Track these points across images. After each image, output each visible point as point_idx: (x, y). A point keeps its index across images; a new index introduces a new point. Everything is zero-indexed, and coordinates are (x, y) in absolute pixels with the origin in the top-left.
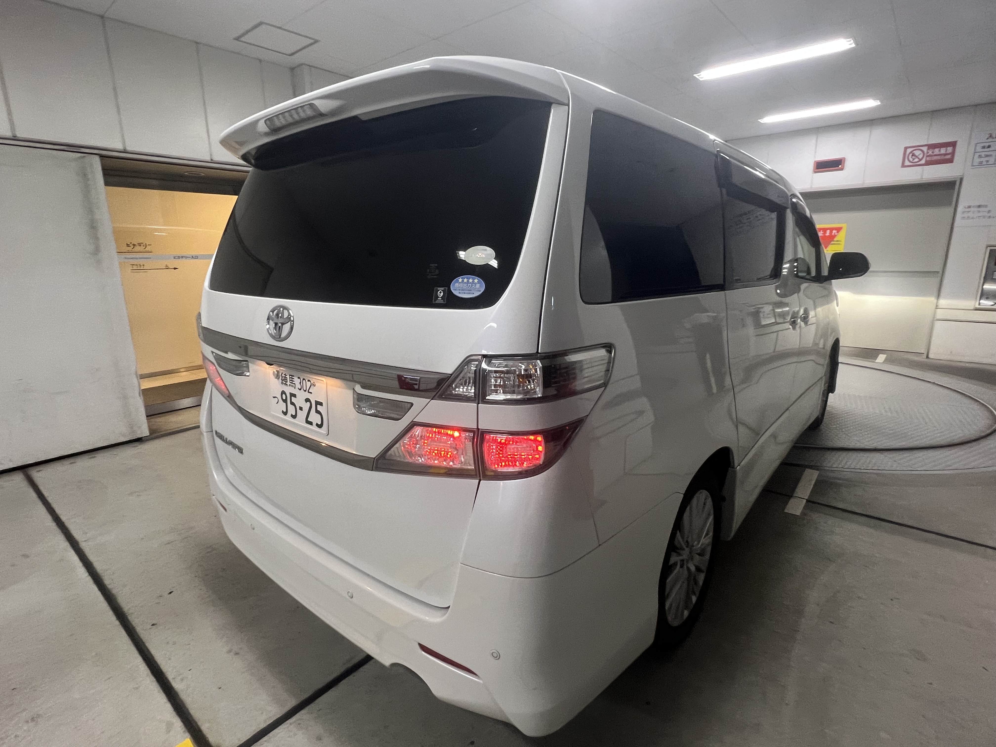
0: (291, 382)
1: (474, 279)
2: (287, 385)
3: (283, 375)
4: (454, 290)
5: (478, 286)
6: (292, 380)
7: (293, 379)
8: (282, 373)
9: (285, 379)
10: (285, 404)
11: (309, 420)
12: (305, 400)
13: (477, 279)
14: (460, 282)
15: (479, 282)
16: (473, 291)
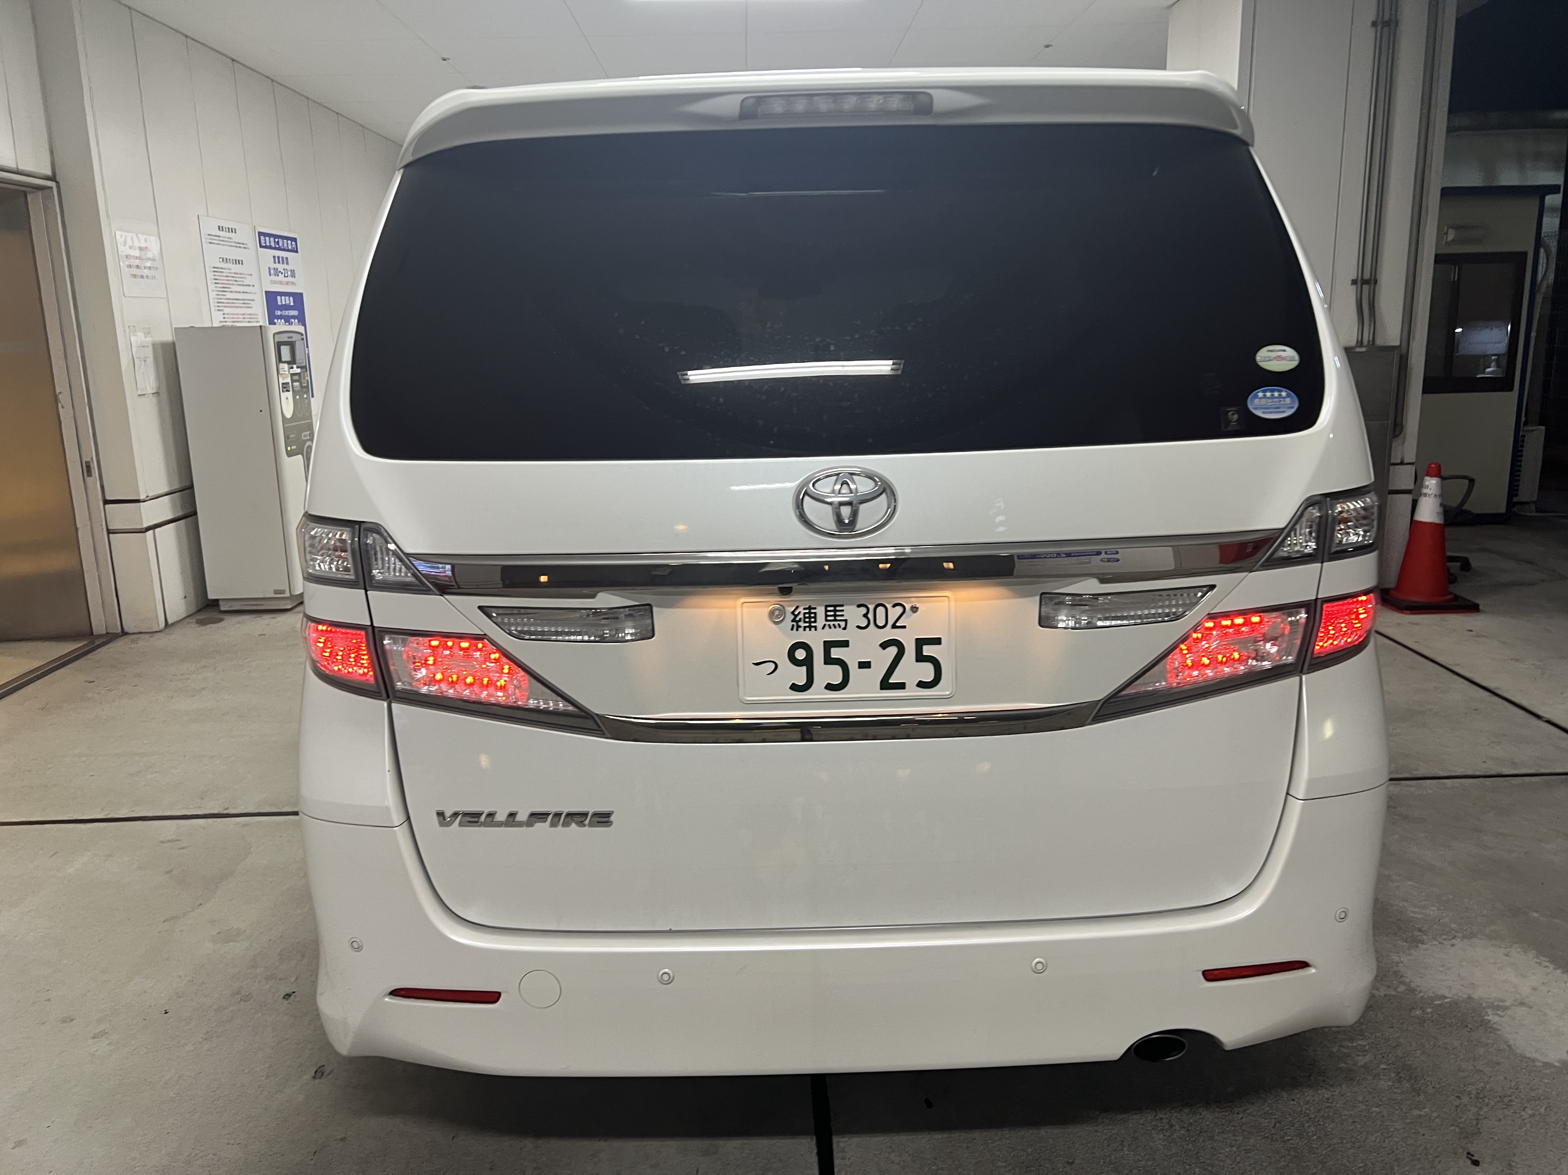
0: (829, 618)
1: (1280, 392)
2: (815, 627)
3: (800, 609)
4: (1255, 409)
5: (1288, 400)
6: (835, 616)
7: (842, 611)
9: (810, 618)
10: (804, 669)
11: (891, 681)
12: (881, 645)
13: (1286, 392)
14: (1261, 398)
15: (1288, 396)
16: (1281, 409)
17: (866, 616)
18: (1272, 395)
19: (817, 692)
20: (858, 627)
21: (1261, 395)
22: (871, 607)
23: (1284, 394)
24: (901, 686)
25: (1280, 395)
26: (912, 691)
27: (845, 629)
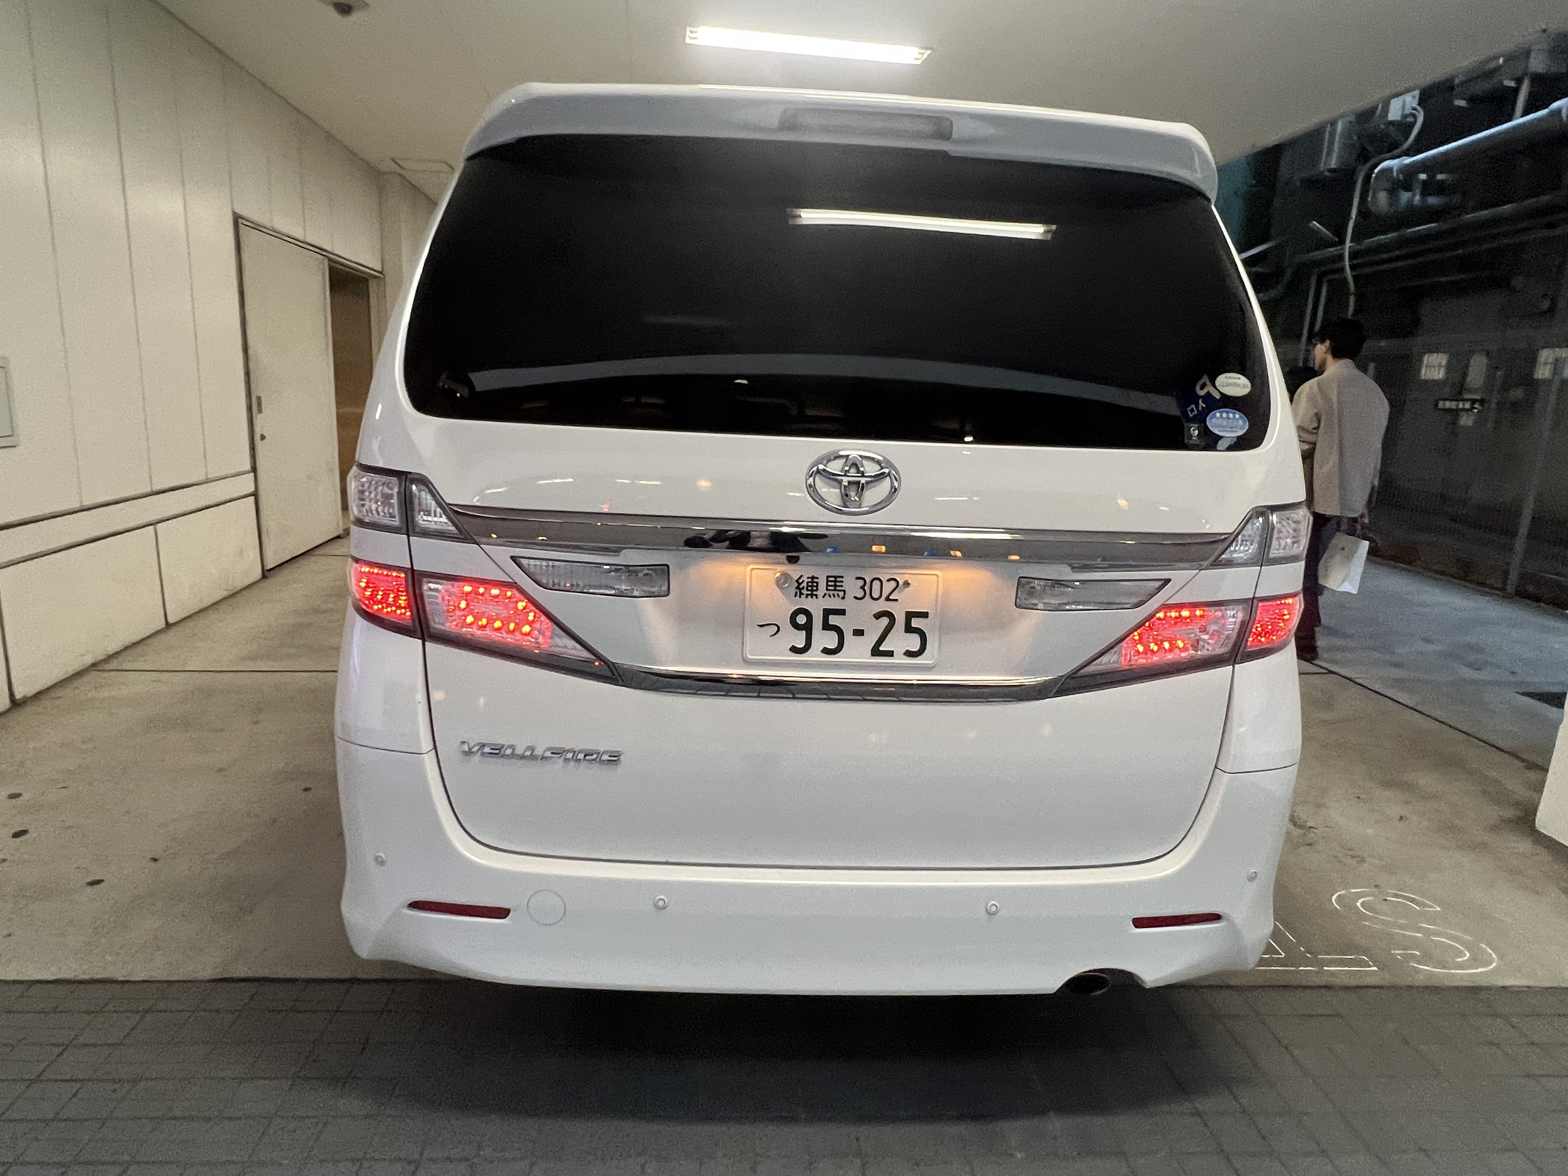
0: (829, 588)
1: (1234, 414)
2: (816, 595)
3: (805, 578)
4: (1213, 427)
5: (1241, 422)
6: (835, 586)
7: (842, 582)
8: (801, 576)
9: (811, 586)
10: (803, 633)
11: (881, 648)
12: (875, 616)
13: (1239, 414)
14: (1218, 418)
15: (1241, 418)
16: (1234, 429)
17: (863, 588)
18: (1228, 416)
19: (814, 655)
20: (855, 598)
21: (1218, 415)
22: (868, 580)
23: (1237, 416)
24: (890, 654)
25: (1234, 416)
26: (900, 659)
27: (843, 598)
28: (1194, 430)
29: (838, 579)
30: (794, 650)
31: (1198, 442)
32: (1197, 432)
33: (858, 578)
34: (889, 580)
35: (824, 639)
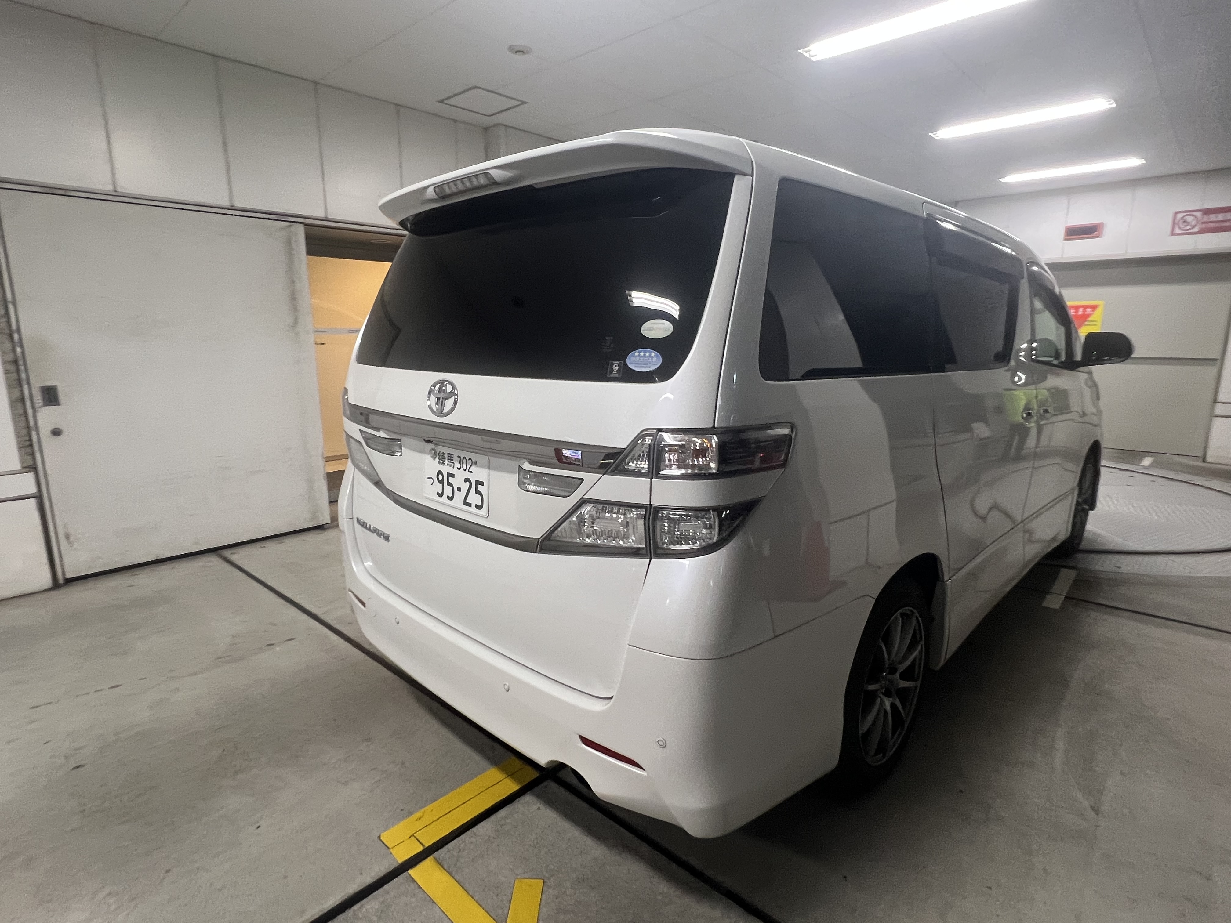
1: (650, 353)
2: (444, 463)
4: (630, 363)
5: (655, 359)
6: (450, 459)
8: (440, 452)
9: (443, 458)
10: (441, 485)
11: (467, 501)
12: (464, 480)
13: (654, 353)
14: (636, 356)
15: (656, 356)
16: (649, 365)
17: (460, 463)
18: (644, 355)
19: (444, 499)
20: (458, 468)
21: (637, 354)
22: (462, 458)
23: (653, 355)
24: (469, 505)
25: (650, 356)
26: (473, 509)
27: (453, 467)
28: (616, 366)
29: (452, 456)
30: (438, 494)
31: (617, 376)
32: (618, 367)
33: (459, 456)
34: (470, 459)
35: (448, 491)
